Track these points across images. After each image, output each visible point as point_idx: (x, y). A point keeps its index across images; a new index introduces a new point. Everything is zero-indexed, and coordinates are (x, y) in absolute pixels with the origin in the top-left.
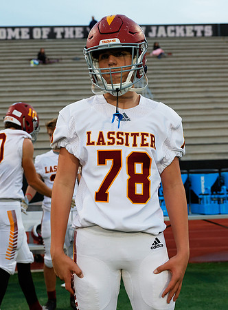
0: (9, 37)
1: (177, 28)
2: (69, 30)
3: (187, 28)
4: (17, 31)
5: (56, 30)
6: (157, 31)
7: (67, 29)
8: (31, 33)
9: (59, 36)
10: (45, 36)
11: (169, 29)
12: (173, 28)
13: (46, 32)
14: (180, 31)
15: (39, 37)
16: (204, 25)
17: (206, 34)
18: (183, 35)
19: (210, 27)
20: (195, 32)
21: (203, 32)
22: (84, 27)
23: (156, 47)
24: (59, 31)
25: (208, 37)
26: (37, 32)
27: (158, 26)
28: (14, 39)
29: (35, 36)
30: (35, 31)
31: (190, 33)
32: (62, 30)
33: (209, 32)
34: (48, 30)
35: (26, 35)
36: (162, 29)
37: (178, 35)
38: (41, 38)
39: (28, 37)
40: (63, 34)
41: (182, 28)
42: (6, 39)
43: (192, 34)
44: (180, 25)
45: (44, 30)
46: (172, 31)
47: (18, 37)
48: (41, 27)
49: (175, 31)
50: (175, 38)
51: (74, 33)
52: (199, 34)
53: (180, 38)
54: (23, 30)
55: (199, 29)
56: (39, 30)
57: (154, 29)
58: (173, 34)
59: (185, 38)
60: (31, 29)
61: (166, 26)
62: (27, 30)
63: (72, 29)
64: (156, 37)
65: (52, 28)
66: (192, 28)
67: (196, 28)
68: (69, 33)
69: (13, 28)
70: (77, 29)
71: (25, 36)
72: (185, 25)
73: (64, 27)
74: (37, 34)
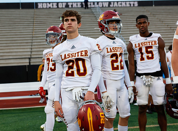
0: (48, 7)
1: (122, 3)
2: (75, 4)
3: (127, 3)
6: (114, 4)
7: (74, 3)
9: (70, 6)
10: (64, 6)
11: (119, 3)
12: (120, 3)
13: (64, 4)
14: (124, 4)
15: (61, 7)
16: (134, 1)
17: (135, 5)
18: (125, 6)
19: (137, 2)
20: (130, 4)
21: (134, 4)
22: (82, 2)
24: (70, 4)
25: (136, 7)
26: (60, 5)
27: (114, 2)
28: (50, 8)
29: (59, 6)
30: (59, 4)
33: (136, 4)
34: (65, 4)
35: (55, 6)
36: (116, 3)
37: (123, 6)
38: (62, 7)
39: (56, 7)
40: (72, 5)
41: (125, 2)
42: (47, 8)
43: (129, 5)
45: (63, 4)
46: (120, 4)
47: (52, 7)
48: (62, 2)
49: (121, 4)
50: (121, 7)
51: (77, 5)
52: (132, 5)
53: (124, 7)
54: (54, 4)
56: (61, 4)
57: (112, 3)
58: (121, 6)
61: (118, 2)
62: (56, 4)
63: (76, 3)
64: (113, 6)
65: (67, 3)
66: (129, 2)
67: (131, 3)
69: (50, 3)
70: (78, 3)
73: (72, 2)
74: (60, 6)
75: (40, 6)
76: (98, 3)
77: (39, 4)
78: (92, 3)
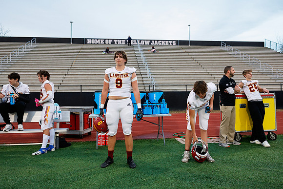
0: (96, 43)
3: (166, 42)
4: (99, 40)
5: (114, 41)
7: (119, 40)
8: (104, 42)
9: (116, 43)
10: (110, 43)
12: (160, 41)
16: (173, 41)
20: (169, 43)
21: (172, 43)
22: (126, 40)
23: (153, 48)
24: (116, 41)
25: (174, 45)
27: (155, 40)
30: (106, 40)
31: (167, 44)
32: (117, 41)
33: (174, 43)
34: (112, 40)
36: (156, 42)
37: (162, 44)
40: (117, 42)
44: (163, 40)
47: (99, 43)
48: (109, 39)
52: (171, 44)
54: (101, 40)
55: (171, 42)
57: (153, 42)
58: (160, 44)
59: (165, 45)
60: (105, 40)
61: (158, 41)
62: (103, 40)
63: (121, 40)
64: (154, 44)
65: (113, 40)
66: (168, 41)
68: (120, 42)
69: (98, 39)
70: (123, 41)
71: (102, 42)
72: (165, 40)
74: (107, 42)
75: (89, 41)
76: (140, 41)
77: (88, 40)
78: (135, 41)
